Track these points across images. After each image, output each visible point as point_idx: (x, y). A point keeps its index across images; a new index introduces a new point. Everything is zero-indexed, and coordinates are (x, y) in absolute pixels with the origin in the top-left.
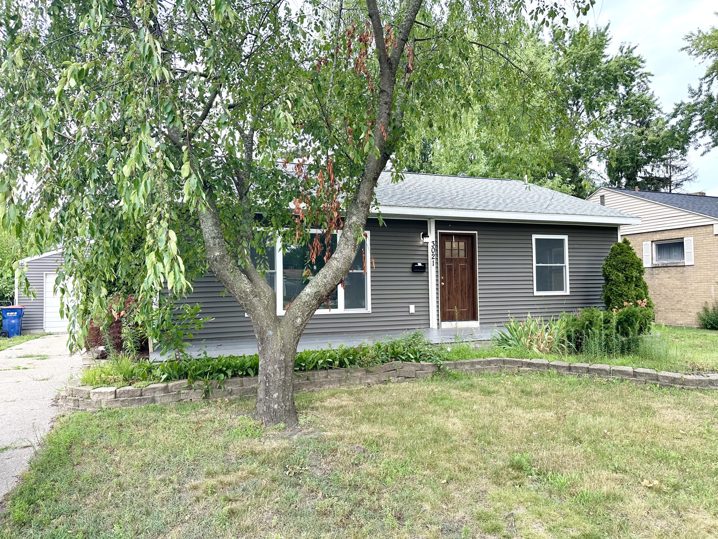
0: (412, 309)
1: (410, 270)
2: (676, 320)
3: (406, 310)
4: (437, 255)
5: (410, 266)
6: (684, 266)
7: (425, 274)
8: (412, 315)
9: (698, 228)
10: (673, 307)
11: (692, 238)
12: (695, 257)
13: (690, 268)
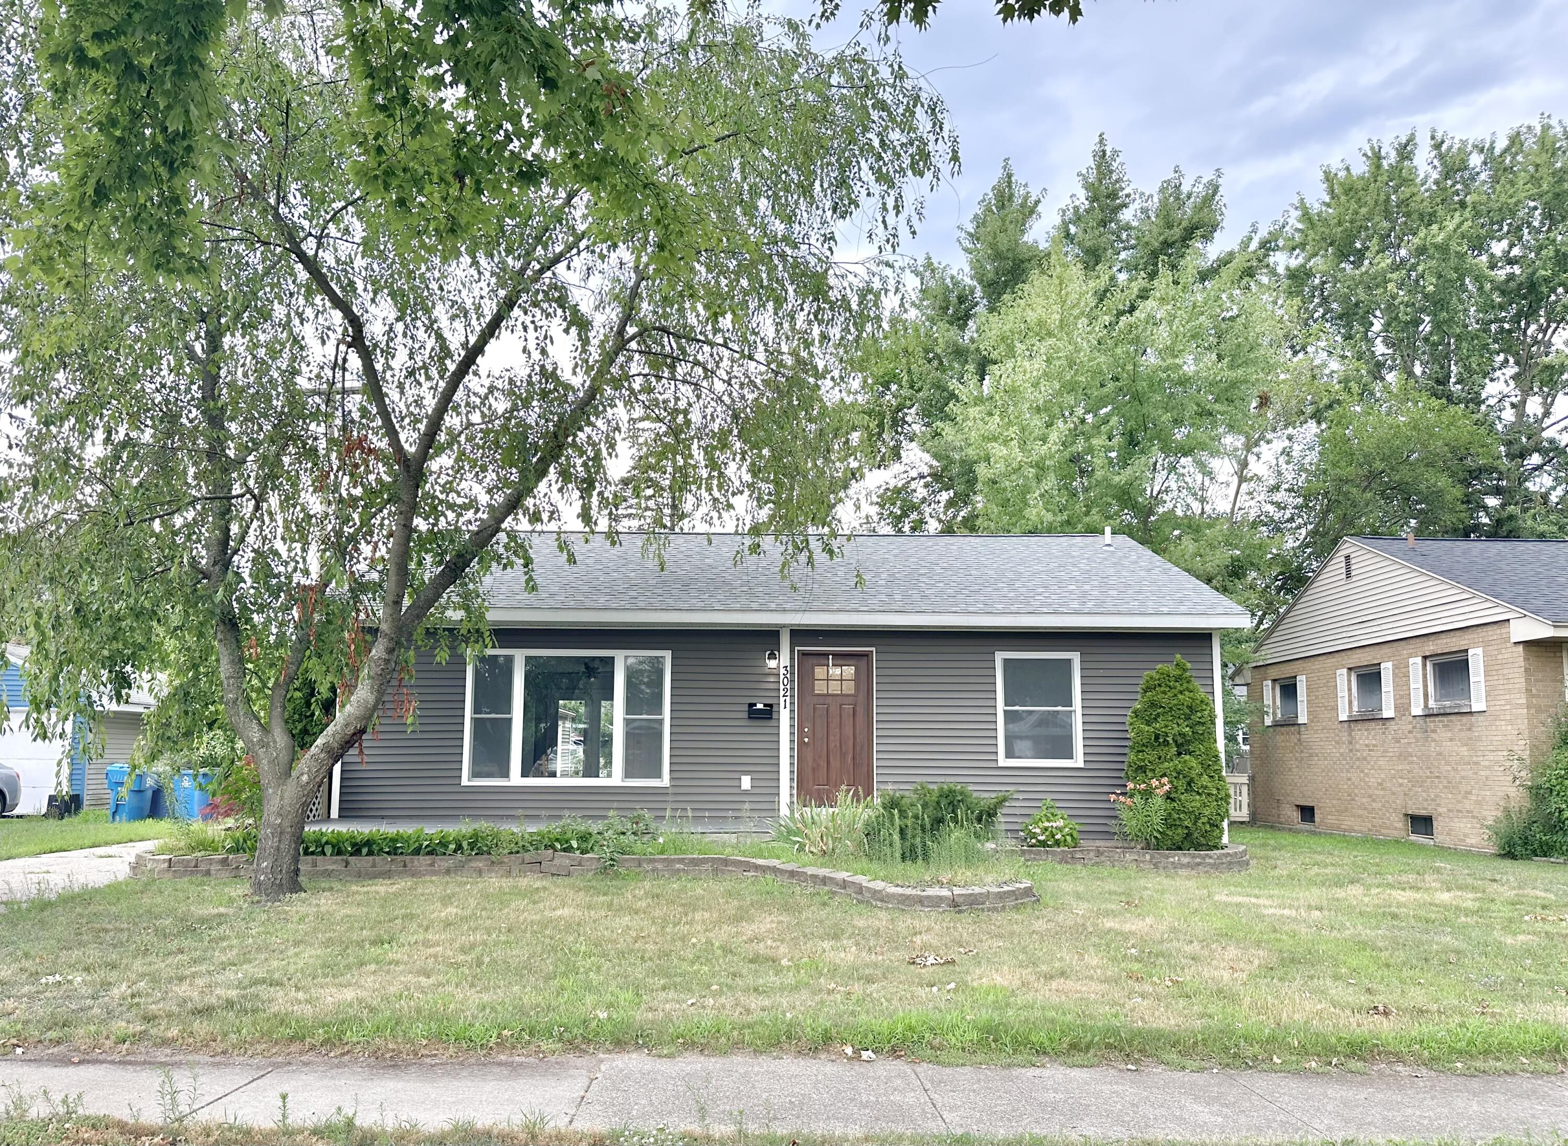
0: (746, 782)
1: (746, 715)
2: (1466, 835)
3: (736, 783)
4: (792, 689)
5: (746, 708)
6: (1471, 713)
7: (773, 723)
8: (746, 793)
9: (1489, 628)
10: (1459, 807)
11: (1479, 651)
12: (1488, 695)
13: (1481, 718)
